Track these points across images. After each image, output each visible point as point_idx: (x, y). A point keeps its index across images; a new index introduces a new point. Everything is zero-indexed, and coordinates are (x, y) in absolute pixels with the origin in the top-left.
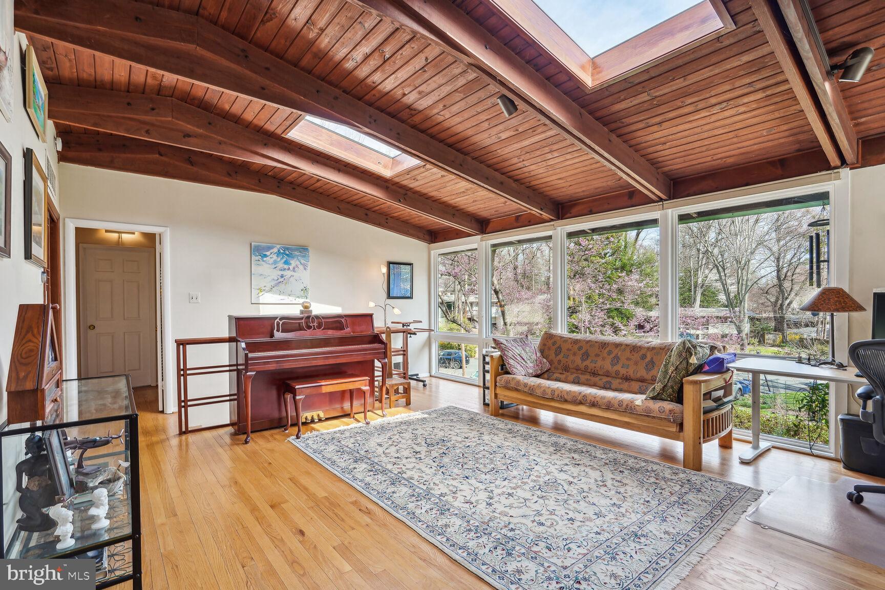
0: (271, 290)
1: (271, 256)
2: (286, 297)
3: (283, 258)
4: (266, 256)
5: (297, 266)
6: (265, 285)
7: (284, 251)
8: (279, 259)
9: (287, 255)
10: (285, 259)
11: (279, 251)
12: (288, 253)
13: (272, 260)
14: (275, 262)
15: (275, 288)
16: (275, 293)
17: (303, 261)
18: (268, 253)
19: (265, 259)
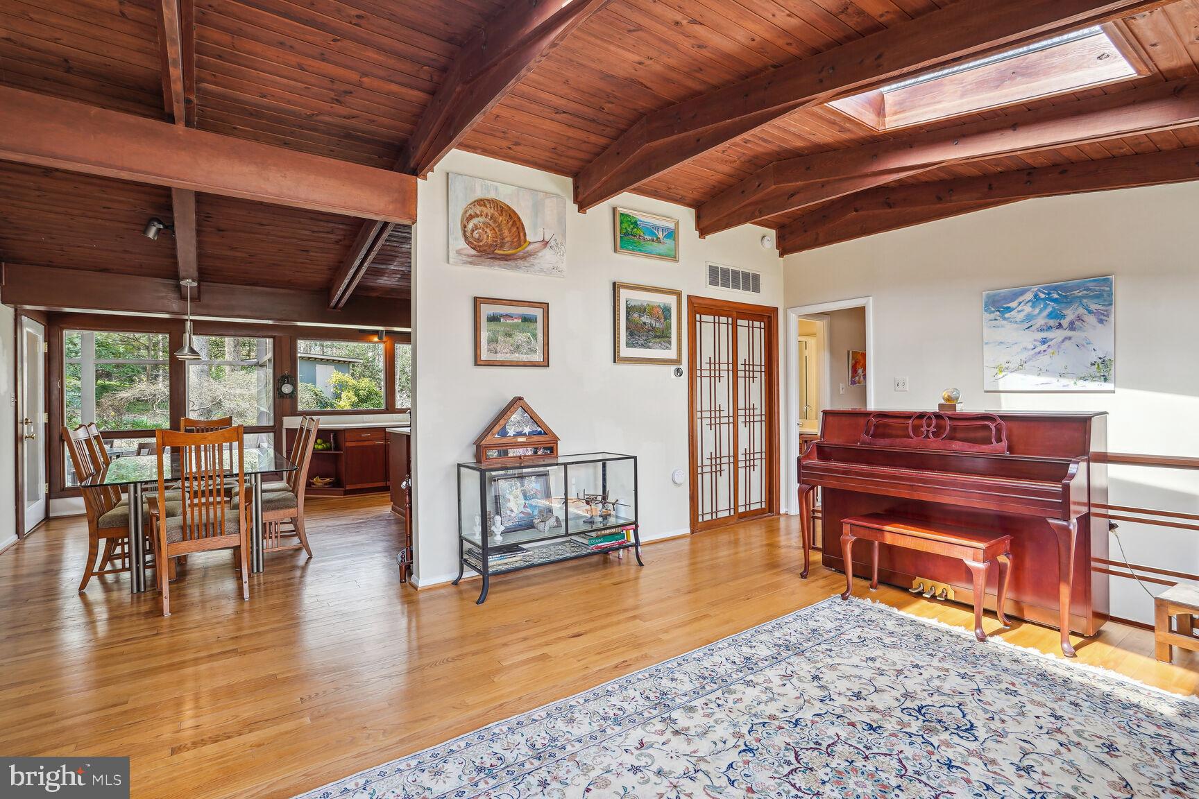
0: (1020, 367)
1: (1020, 308)
2: (1054, 380)
3: (1046, 306)
4: (1009, 309)
5: (1079, 318)
6: (1008, 358)
7: (1049, 294)
8: (1037, 311)
9: (1055, 300)
10: (1049, 309)
11: (1036, 296)
12: (1056, 296)
13: (1021, 316)
14: (1029, 318)
15: (1029, 363)
16: (1029, 372)
17: (1093, 307)
18: (1013, 305)
19: (1007, 315)
